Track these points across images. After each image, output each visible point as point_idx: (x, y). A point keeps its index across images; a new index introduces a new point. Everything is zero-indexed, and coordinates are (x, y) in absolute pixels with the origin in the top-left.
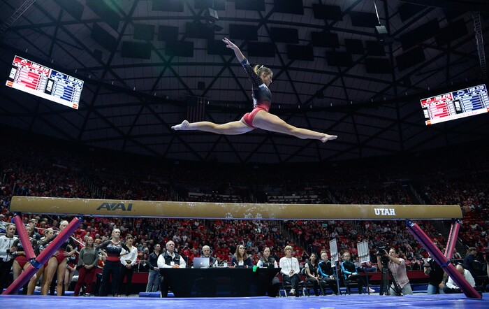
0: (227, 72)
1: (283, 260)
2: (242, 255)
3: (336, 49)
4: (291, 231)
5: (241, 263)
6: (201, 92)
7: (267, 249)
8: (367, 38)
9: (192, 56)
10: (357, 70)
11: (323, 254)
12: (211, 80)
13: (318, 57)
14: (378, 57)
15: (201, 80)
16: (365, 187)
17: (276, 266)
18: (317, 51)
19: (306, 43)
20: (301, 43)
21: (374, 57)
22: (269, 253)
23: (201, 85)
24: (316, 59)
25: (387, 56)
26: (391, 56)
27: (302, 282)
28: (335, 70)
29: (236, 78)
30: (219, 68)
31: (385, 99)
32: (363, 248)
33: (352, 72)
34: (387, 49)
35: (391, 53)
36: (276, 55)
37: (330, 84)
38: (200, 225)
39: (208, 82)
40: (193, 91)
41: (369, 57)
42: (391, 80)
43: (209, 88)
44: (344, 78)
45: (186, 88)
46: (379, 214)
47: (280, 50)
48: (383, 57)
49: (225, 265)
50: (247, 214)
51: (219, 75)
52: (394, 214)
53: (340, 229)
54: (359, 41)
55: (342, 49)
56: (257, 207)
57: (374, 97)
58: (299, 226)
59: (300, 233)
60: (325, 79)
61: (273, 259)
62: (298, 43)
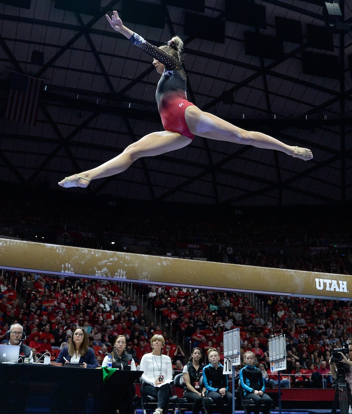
0: (82, 42)
1: (147, 357)
2: (78, 346)
3: (261, 30)
4: (159, 313)
5: (75, 359)
6: (36, 69)
7: (121, 338)
8: (309, 19)
9: (28, 7)
10: (289, 67)
11: (213, 354)
12: (54, 51)
13: (232, 38)
14: (323, 51)
15: (38, 48)
16: (282, 252)
17: (133, 368)
18: (232, 29)
19: (216, 14)
20: (208, 12)
21: (316, 50)
22: (124, 346)
23: (37, 57)
24: (227, 41)
25: (336, 52)
26: (342, 52)
27: (175, 397)
28: (255, 62)
29: (97, 54)
30: (71, 34)
31: (326, 117)
32: (277, 347)
33: (280, 69)
34: (336, 41)
35: (342, 47)
36: (166, 26)
37: (245, 83)
38: (8, 291)
39: (49, 53)
40: (22, 66)
41: (309, 49)
42: (338, 89)
43: (50, 64)
44: (268, 77)
45: (12, 59)
46: (321, 288)
47: (173, 19)
48: (329, 53)
49: (47, 361)
50: (100, 268)
51: (69, 45)
52: (346, 291)
53: (238, 316)
54: (298, 23)
55: (270, 31)
56: (119, 258)
57: (309, 113)
58: (172, 305)
59: (174, 316)
60: (240, 74)
61: (130, 356)
62: (203, 12)
